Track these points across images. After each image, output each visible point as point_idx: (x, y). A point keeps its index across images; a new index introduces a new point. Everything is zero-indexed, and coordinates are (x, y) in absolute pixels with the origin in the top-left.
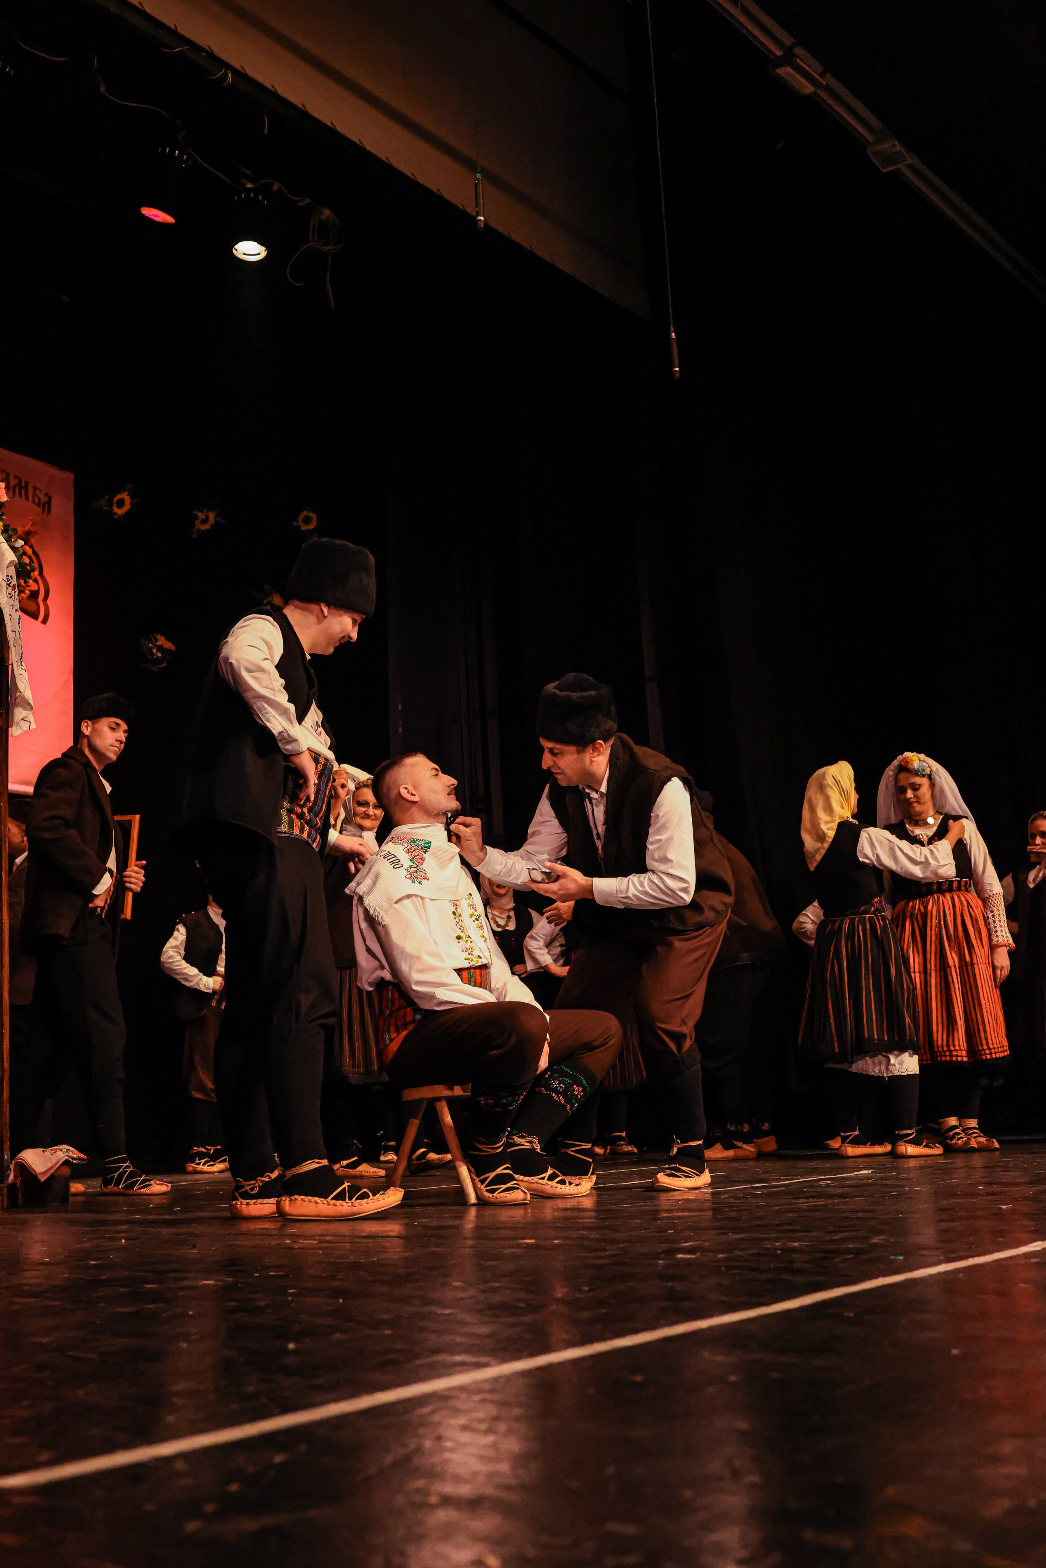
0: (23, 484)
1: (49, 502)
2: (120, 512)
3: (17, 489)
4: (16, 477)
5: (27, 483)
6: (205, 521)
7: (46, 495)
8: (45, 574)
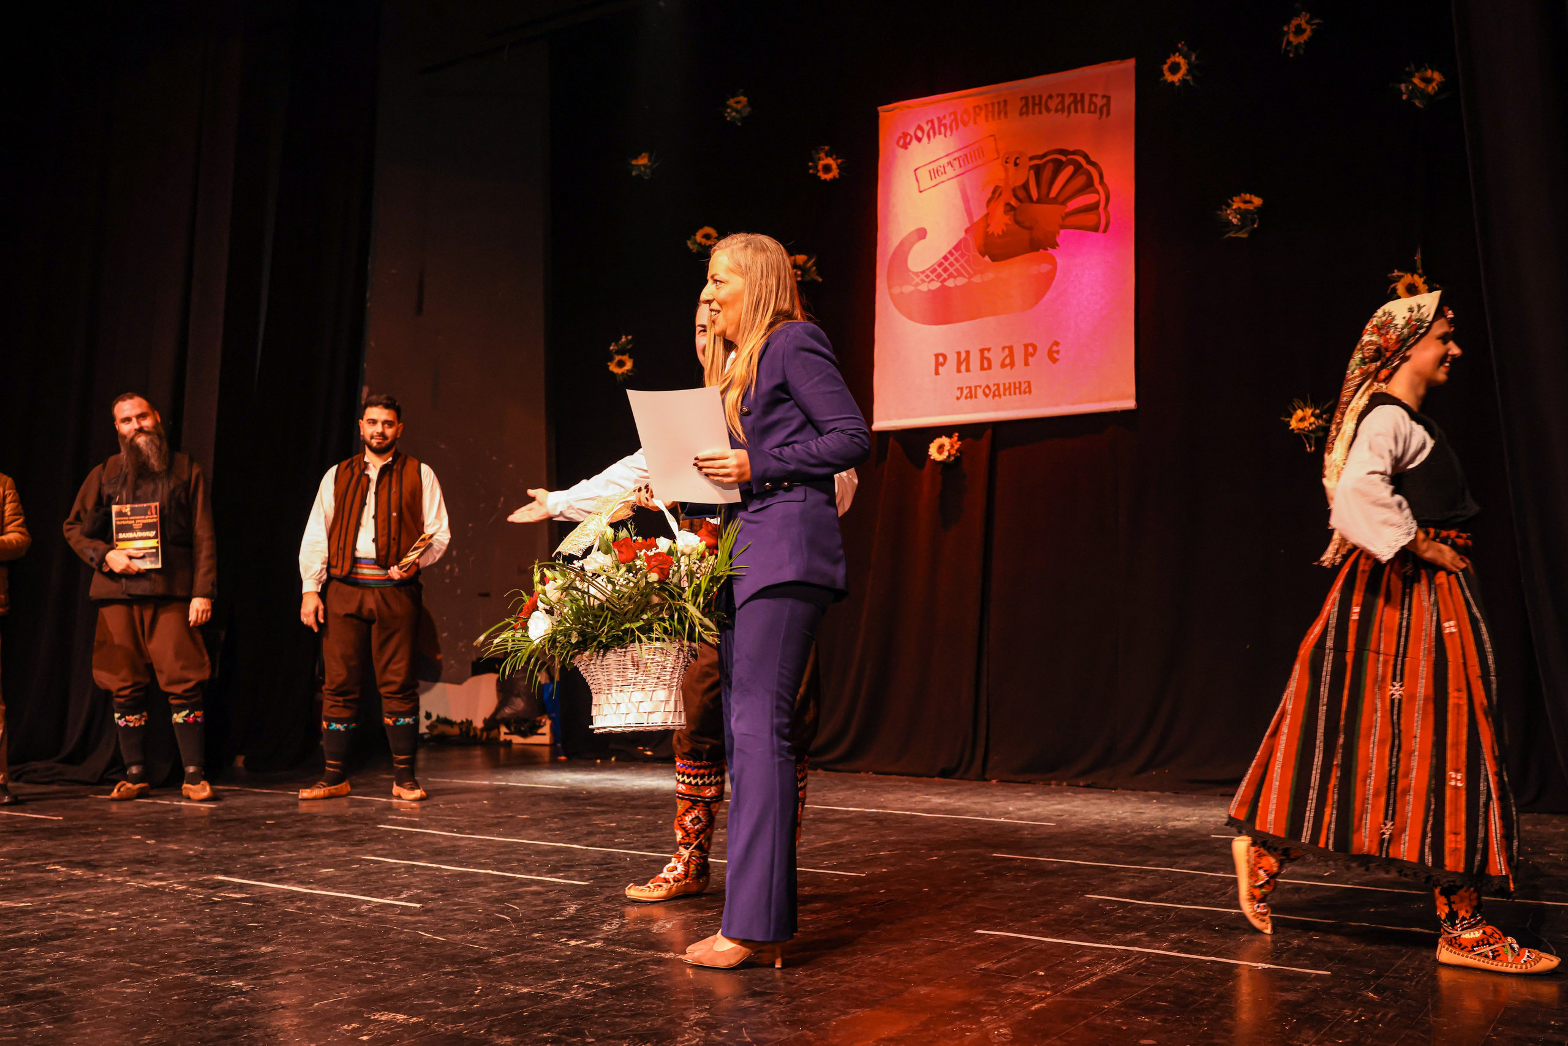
0: (1079, 98)
1: (1108, 104)
2: (1176, 78)
3: (1072, 107)
4: (1071, 95)
5: (1082, 96)
6: (1299, 31)
7: (1103, 97)
8: (1105, 180)
